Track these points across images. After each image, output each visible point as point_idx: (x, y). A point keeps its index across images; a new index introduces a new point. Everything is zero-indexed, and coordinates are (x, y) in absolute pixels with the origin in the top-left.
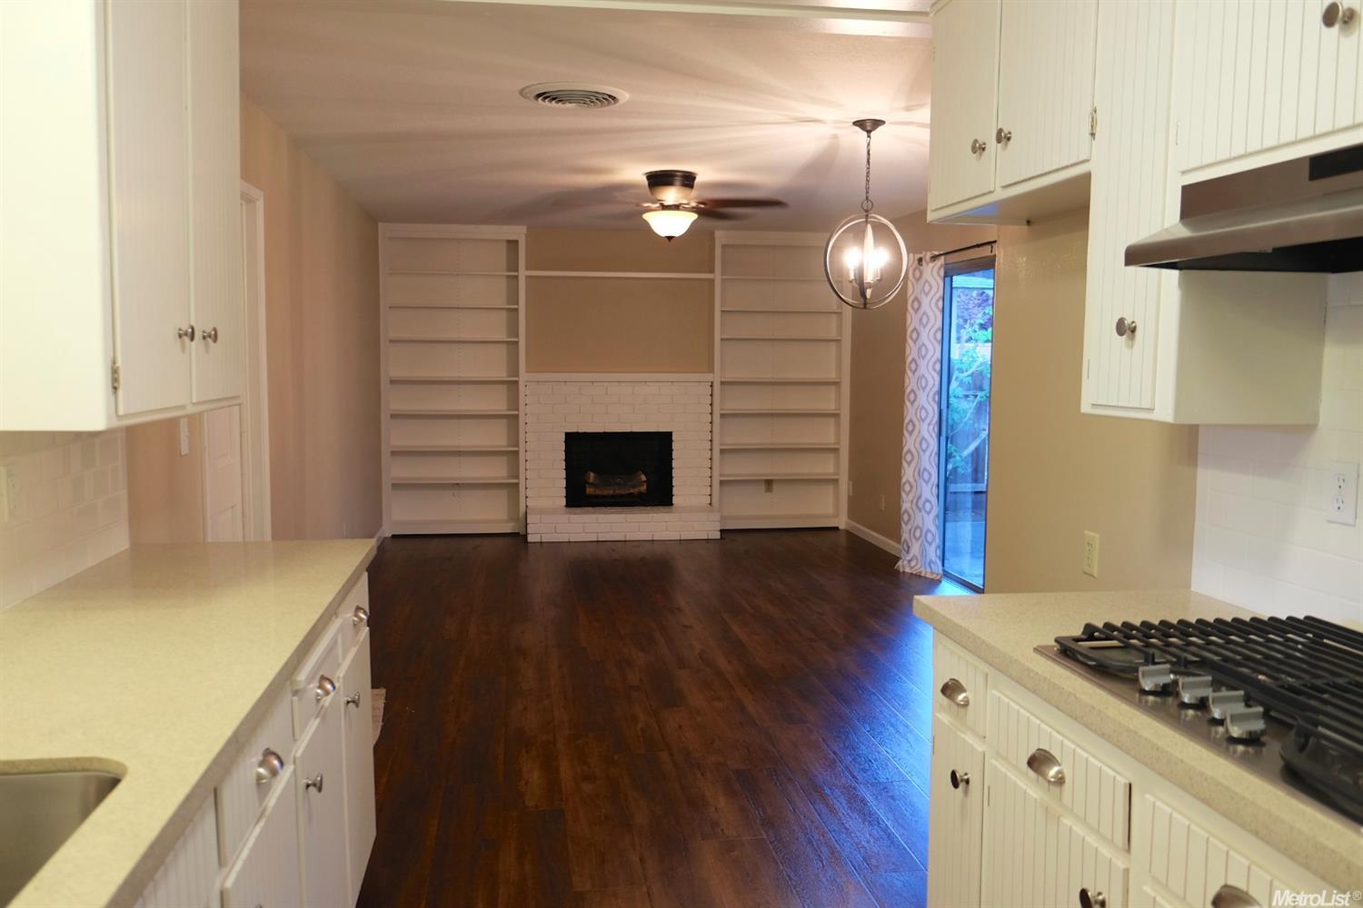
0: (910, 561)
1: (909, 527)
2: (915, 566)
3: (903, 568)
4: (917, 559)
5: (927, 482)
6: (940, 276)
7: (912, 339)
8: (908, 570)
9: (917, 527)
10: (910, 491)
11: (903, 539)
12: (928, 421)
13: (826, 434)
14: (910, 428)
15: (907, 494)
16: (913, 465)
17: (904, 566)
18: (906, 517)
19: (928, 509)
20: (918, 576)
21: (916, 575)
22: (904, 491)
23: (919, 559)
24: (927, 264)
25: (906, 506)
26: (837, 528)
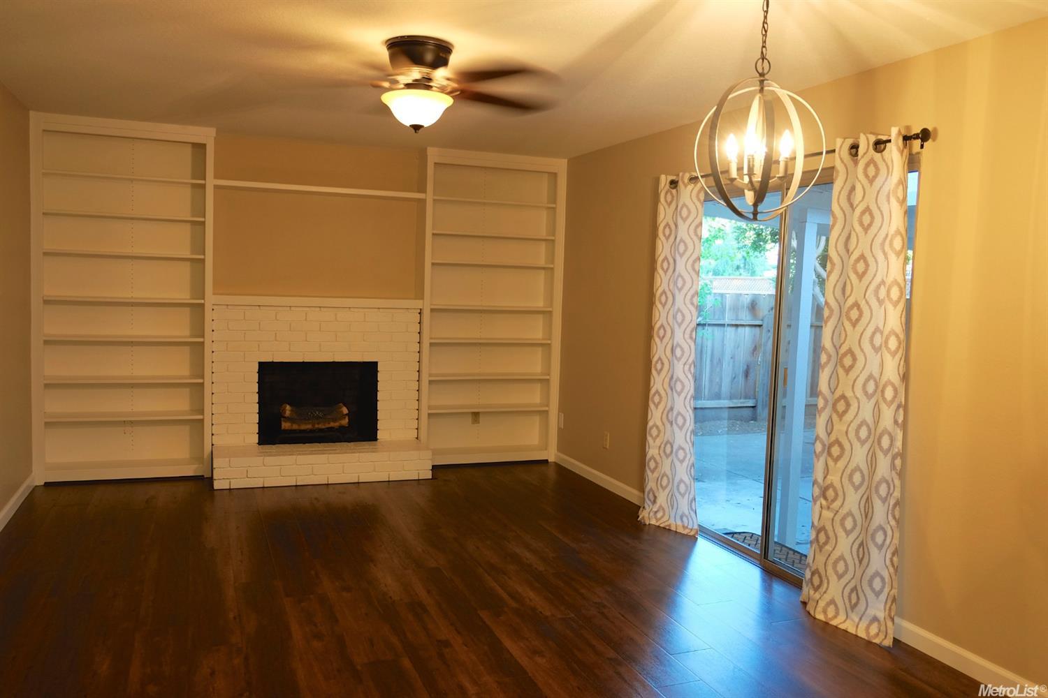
0: (656, 512)
1: (656, 475)
2: (662, 517)
3: (649, 519)
4: (663, 509)
5: (681, 428)
6: (699, 200)
7: (663, 269)
8: (653, 522)
9: (665, 475)
10: (658, 436)
11: (647, 490)
12: (683, 360)
14: (659, 366)
15: (654, 439)
16: (661, 407)
17: (648, 516)
18: (652, 464)
19: (681, 458)
20: (667, 530)
21: (664, 528)
22: (651, 436)
23: (667, 510)
24: (686, 186)
25: (652, 451)
26: (546, 461)
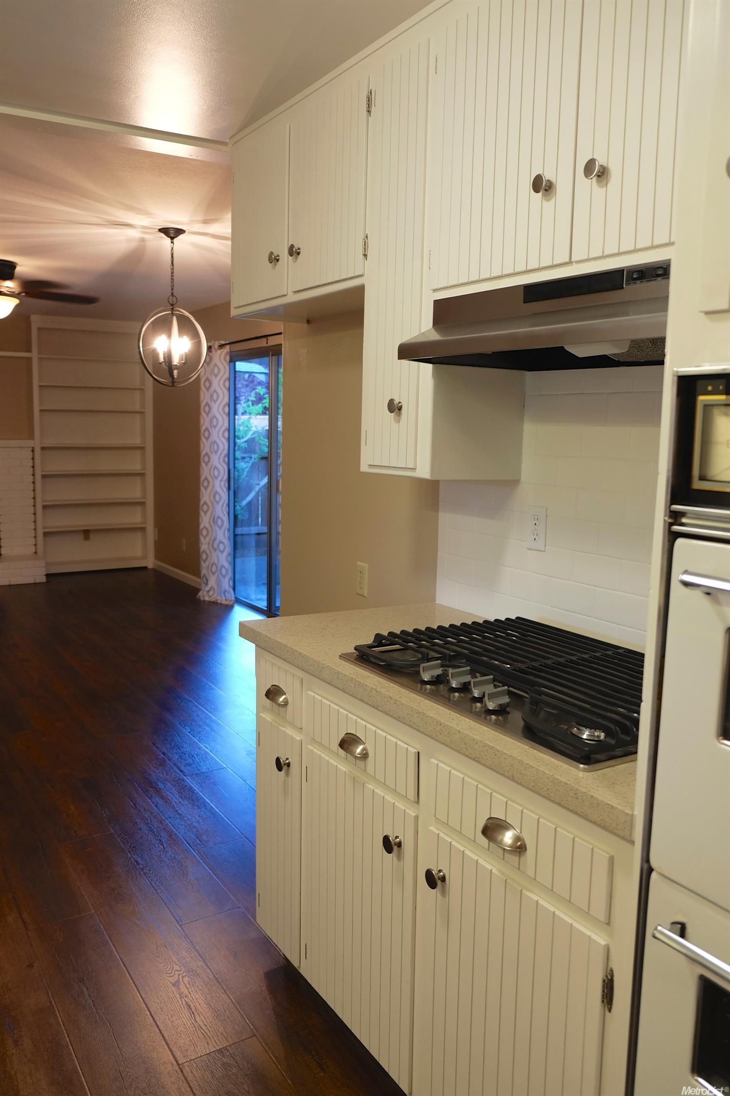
0: (208, 591)
1: (207, 563)
2: (213, 595)
3: (204, 597)
4: (214, 589)
5: (220, 528)
6: (226, 361)
7: (205, 412)
8: (207, 599)
9: (214, 564)
10: (207, 535)
11: (202, 575)
12: (220, 478)
13: (133, 491)
14: (206, 484)
15: (205, 538)
16: (209, 513)
17: (204, 596)
18: (204, 556)
19: (222, 549)
20: (215, 603)
21: (214, 602)
22: (202, 535)
23: (216, 588)
24: (216, 351)
25: (204, 547)
26: (146, 568)
